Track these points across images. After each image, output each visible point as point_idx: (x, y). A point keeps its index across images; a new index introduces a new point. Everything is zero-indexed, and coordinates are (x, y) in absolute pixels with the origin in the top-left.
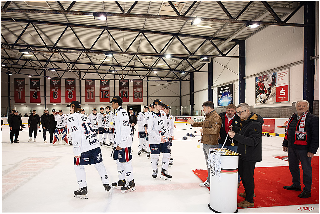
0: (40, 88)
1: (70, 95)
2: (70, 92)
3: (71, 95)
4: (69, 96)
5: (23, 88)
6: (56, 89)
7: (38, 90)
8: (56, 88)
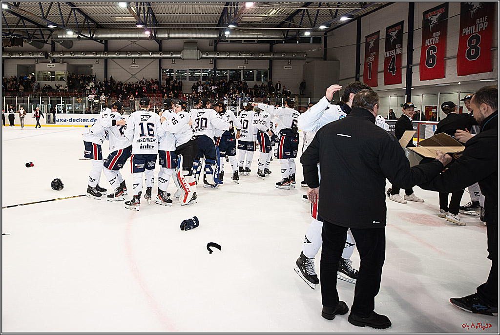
0: (401, 47)
1: (472, 47)
2: (473, 38)
3: (475, 47)
4: (469, 52)
5: (374, 53)
6: (435, 39)
7: (398, 52)
8: (434, 35)
